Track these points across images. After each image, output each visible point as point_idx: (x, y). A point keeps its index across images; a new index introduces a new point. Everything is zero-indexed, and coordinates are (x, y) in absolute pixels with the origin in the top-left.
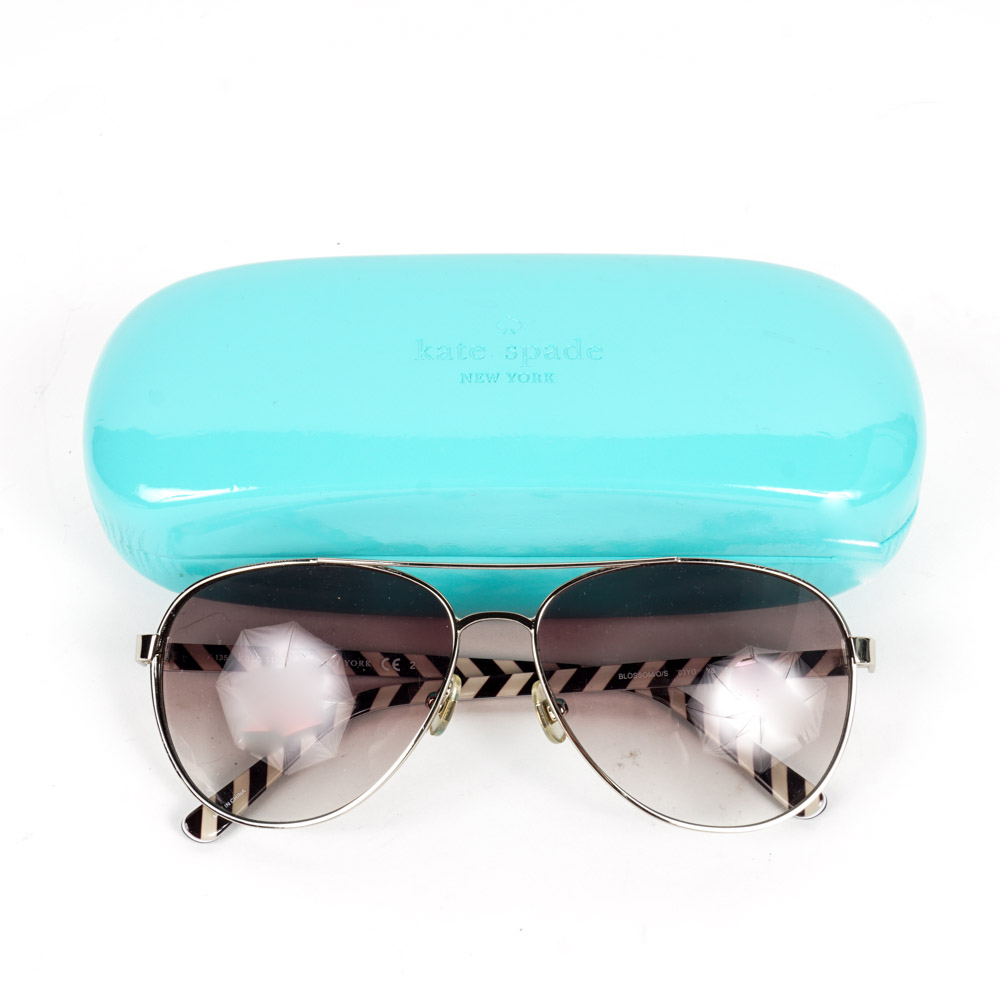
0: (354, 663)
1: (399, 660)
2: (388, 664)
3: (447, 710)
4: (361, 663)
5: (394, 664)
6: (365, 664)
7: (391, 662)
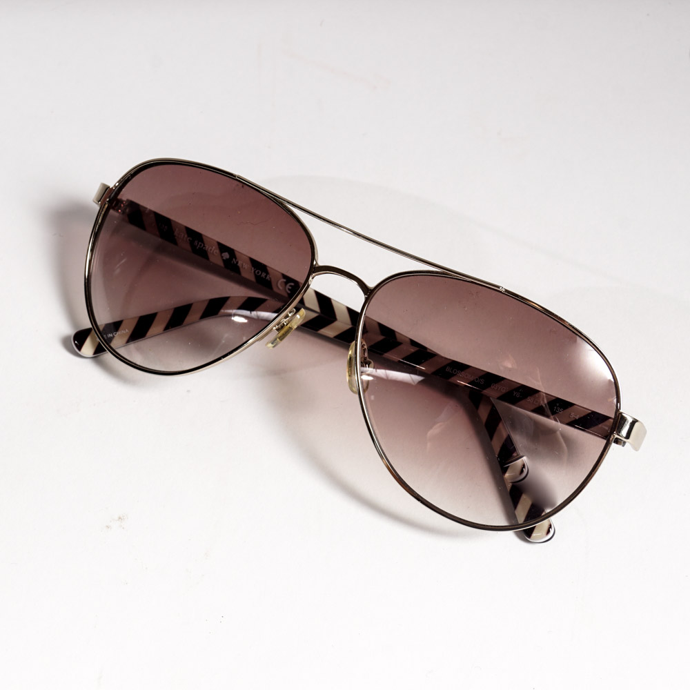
0: (258, 273)
1: (293, 284)
2: (283, 284)
3: (282, 332)
4: (264, 275)
5: (288, 286)
6: (266, 276)
7: (286, 283)
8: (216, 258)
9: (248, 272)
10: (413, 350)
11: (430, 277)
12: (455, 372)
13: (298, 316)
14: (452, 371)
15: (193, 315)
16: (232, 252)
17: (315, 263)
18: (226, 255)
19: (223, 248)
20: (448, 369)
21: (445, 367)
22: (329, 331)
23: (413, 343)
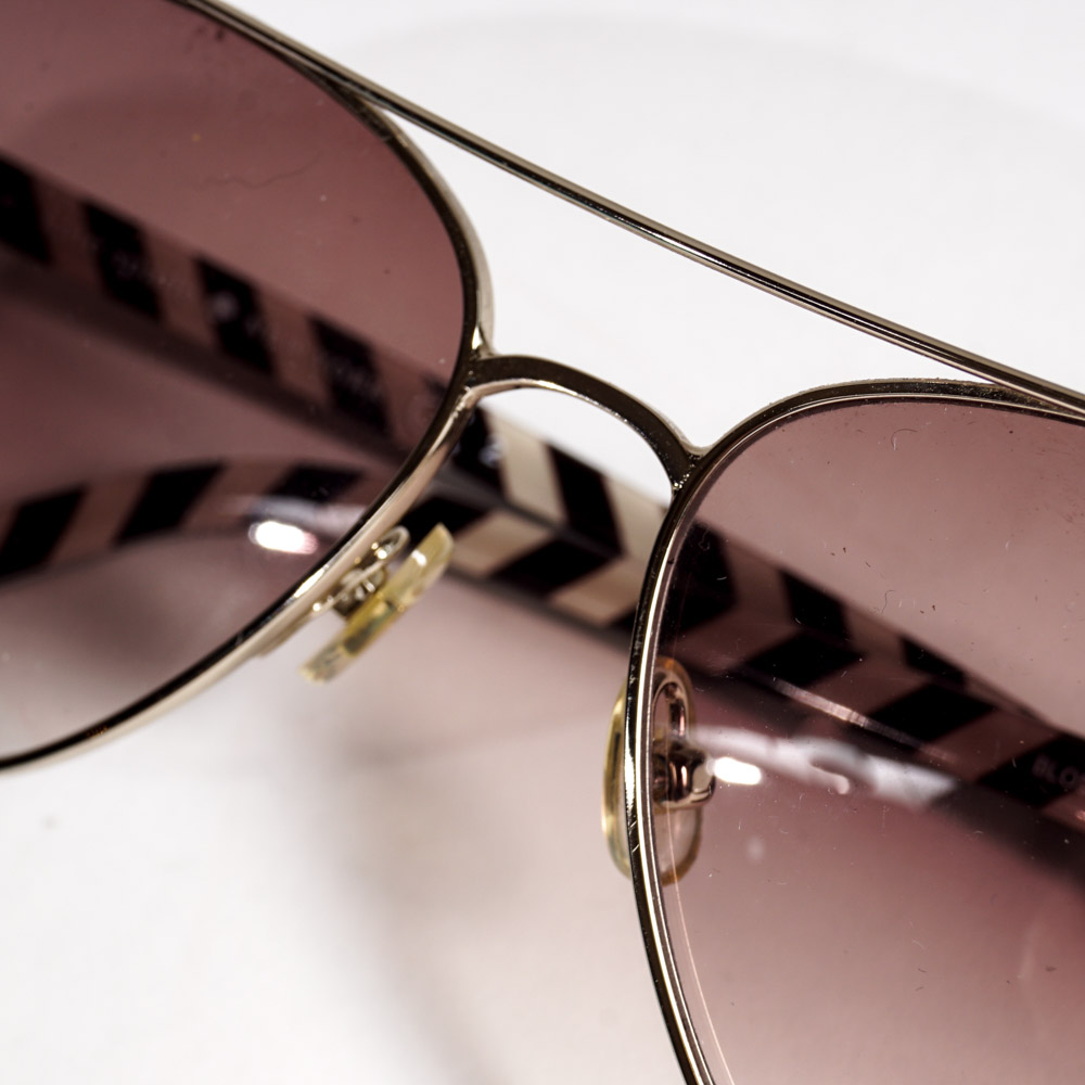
8: (190, 314)
9: (301, 368)
10: (911, 681)
11: (946, 408)
12: (1069, 778)
13: (419, 557)
14: (1057, 773)
15: (91, 530)
16: (243, 292)
17: (476, 342)
18: (224, 306)
19: (214, 278)
20: (1043, 767)
21: (1028, 758)
22: (593, 599)
23: (915, 654)
